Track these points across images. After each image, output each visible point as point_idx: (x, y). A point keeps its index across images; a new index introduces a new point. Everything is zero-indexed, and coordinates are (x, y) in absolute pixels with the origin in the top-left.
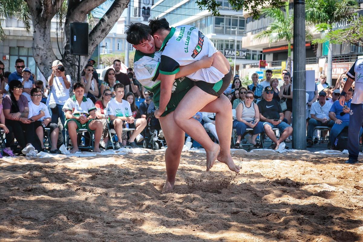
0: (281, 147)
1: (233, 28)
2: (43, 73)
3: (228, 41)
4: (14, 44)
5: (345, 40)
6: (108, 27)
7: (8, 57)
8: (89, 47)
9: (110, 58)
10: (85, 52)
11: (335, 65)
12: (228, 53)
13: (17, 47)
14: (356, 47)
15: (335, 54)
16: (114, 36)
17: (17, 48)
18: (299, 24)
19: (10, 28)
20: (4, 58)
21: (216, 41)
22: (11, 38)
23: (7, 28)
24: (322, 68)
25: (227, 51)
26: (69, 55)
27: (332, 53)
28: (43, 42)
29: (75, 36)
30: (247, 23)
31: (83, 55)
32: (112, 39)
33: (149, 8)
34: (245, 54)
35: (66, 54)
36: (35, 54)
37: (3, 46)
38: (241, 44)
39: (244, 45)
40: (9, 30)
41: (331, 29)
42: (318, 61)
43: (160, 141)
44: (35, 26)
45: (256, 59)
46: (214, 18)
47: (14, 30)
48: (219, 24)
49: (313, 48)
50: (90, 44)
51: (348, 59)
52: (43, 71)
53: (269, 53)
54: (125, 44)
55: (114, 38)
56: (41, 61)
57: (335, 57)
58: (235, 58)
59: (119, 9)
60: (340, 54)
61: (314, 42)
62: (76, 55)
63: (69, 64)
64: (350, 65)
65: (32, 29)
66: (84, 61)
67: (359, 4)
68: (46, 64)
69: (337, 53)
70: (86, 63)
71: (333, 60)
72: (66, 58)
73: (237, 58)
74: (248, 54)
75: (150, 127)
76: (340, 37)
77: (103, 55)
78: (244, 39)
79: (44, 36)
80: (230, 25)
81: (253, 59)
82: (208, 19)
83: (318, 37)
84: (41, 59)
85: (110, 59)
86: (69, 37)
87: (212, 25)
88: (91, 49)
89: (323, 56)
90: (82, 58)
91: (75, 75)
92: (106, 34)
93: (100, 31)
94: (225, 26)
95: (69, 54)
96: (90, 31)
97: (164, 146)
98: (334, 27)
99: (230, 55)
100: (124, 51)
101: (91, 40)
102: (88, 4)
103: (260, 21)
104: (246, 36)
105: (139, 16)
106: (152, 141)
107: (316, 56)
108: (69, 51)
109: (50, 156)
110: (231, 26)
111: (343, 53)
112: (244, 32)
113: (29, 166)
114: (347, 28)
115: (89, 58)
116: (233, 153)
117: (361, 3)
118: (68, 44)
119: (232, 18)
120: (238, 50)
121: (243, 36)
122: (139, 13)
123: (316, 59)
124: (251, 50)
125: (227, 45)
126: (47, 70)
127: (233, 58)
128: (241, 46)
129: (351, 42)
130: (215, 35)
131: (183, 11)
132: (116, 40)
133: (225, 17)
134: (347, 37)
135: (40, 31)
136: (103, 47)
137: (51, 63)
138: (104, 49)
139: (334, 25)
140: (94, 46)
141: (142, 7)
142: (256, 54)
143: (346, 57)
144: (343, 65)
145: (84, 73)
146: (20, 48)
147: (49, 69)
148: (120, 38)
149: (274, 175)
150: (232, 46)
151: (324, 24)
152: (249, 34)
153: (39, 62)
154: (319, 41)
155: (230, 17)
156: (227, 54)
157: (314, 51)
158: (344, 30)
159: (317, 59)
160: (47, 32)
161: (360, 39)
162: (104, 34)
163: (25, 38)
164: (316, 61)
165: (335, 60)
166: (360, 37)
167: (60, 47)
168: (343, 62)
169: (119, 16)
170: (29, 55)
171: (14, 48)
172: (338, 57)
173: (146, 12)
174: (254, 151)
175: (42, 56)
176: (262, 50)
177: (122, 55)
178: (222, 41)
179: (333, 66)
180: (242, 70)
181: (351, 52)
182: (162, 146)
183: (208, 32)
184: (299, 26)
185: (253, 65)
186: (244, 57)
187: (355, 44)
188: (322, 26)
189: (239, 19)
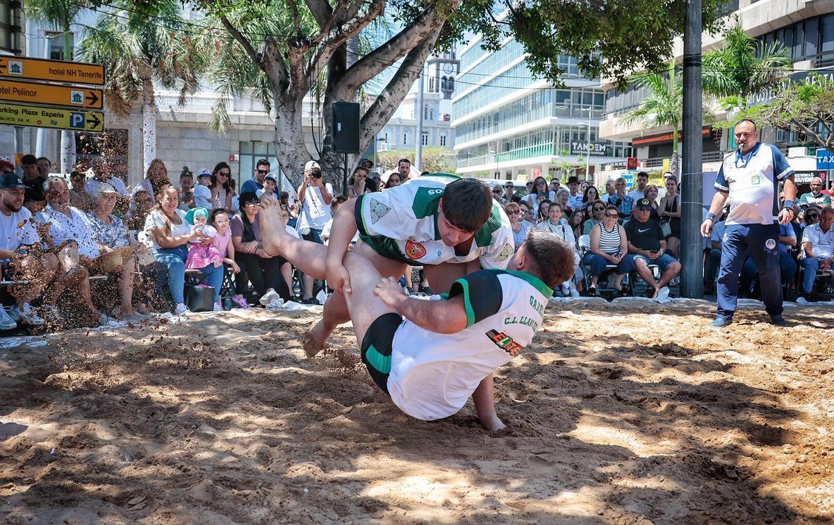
0: (663, 295)
1: (584, 107)
2: (290, 181)
3: (577, 128)
4: (245, 138)
5: (767, 122)
6: (390, 109)
7: (237, 156)
8: (361, 140)
9: (392, 156)
10: (355, 149)
12: (577, 146)
13: (251, 141)
14: (786, 133)
16: (398, 123)
17: (252, 143)
18: (691, 97)
19: (239, 113)
20: (232, 159)
21: (558, 128)
22: (241, 127)
23: (236, 113)
25: (575, 144)
26: (330, 153)
28: (289, 133)
29: (339, 124)
30: (606, 98)
31: (351, 153)
32: (395, 127)
33: (452, 79)
34: (604, 147)
35: (325, 150)
36: (279, 152)
37: (230, 140)
38: (598, 133)
39: (603, 134)
40: (239, 116)
41: (745, 105)
44: (278, 109)
45: (621, 156)
46: (554, 92)
47: (246, 116)
48: (563, 101)
49: (715, 136)
50: (362, 136)
52: (291, 179)
53: (642, 146)
54: (415, 136)
55: (398, 126)
56: (288, 163)
58: (588, 155)
59: (406, 80)
61: (716, 126)
62: (341, 153)
63: (330, 166)
65: (273, 113)
66: (352, 162)
67: (792, 63)
68: (295, 166)
70: (356, 165)
72: (326, 157)
73: (591, 155)
74: (609, 147)
76: (760, 117)
77: (382, 153)
78: (602, 124)
79: (292, 124)
80: (580, 103)
81: (617, 155)
82: (546, 94)
83: (723, 117)
84: (288, 160)
85: (392, 158)
86: (330, 125)
87: (551, 103)
88: (364, 142)
90: (350, 156)
91: (339, 184)
92: (387, 120)
93: (378, 115)
94: (571, 104)
95: (329, 151)
96: (362, 115)
98: (749, 102)
99: (580, 149)
100: (415, 145)
101: (364, 129)
102: (358, 73)
103: (628, 95)
104: (605, 119)
105: (437, 91)
107: (719, 149)
108: (330, 146)
109: (303, 307)
110: (582, 104)
112: (602, 112)
113: (271, 324)
114: (770, 104)
115: (360, 157)
116: (586, 303)
117: (795, 62)
118: (328, 135)
119: (583, 92)
120: (593, 142)
121: (600, 119)
122: (438, 86)
123: (719, 154)
124: (613, 142)
125: (575, 135)
126: (297, 176)
127: (585, 155)
128: (598, 136)
129: (778, 126)
130: (556, 118)
131: (505, 82)
132: (401, 128)
133: (572, 90)
134: (771, 117)
135: (286, 116)
136: (381, 140)
138: (383, 143)
139: (750, 99)
140: (368, 139)
141: (441, 77)
142: (621, 148)
145: (352, 181)
146: (255, 143)
147: (300, 175)
148: (407, 127)
149: (652, 339)
150: (583, 136)
151: (732, 98)
152: (610, 116)
153: (285, 164)
154: (724, 126)
155: (581, 90)
156: (575, 148)
157: (716, 140)
158: (766, 106)
159: (721, 153)
160: (296, 118)
161: (793, 121)
162: (383, 119)
163: (263, 128)
164: (718, 158)
166: (793, 116)
167: (317, 141)
169: (406, 91)
170: (269, 153)
171: (246, 143)
173: (448, 84)
174: (619, 301)
175: (289, 155)
176: (631, 141)
177: (410, 153)
178: (568, 127)
180: (599, 174)
181: (778, 141)
183: (545, 113)
184: (691, 101)
185: (616, 164)
186: (602, 153)
187: (784, 128)
188: (729, 101)
189: (594, 92)
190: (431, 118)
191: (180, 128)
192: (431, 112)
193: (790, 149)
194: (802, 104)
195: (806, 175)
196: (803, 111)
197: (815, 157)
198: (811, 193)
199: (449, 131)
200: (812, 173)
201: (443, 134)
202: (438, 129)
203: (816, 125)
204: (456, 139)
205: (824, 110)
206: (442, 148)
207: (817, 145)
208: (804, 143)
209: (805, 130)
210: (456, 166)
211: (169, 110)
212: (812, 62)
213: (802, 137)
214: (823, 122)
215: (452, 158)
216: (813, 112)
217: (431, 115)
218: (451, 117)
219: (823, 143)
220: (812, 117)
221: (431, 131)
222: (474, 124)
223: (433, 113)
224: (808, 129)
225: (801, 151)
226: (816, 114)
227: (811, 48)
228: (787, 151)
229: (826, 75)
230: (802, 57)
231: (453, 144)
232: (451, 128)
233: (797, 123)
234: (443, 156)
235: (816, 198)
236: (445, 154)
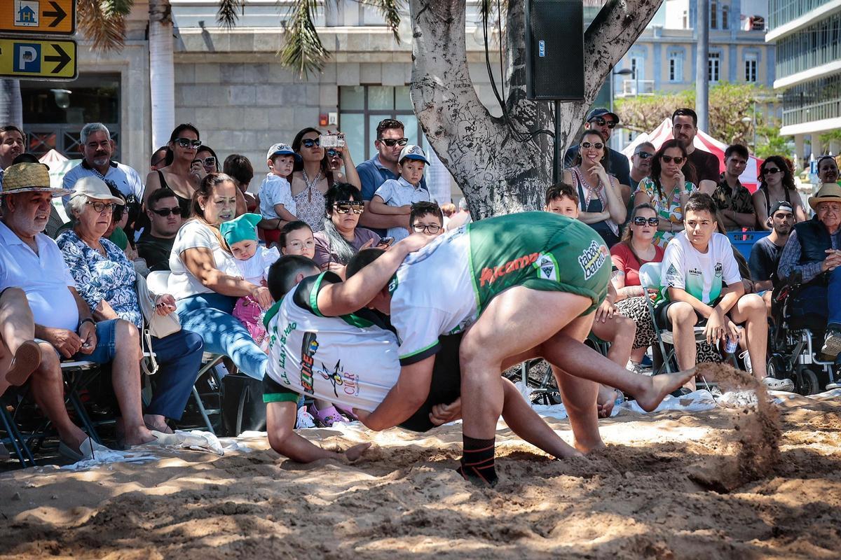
2: (445, 162)
4: (350, 78)
6: (644, 9)
7: (333, 116)
8: (587, 74)
9: (646, 106)
10: (576, 93)
13: (361, 85)
16: (656, 38)
17: (363, 88)
19: (337, 30)
20: (323, 122)
22: (341, 58)
23: (330, 31)
26: (525, 103)
28: (441, 65)
29: (542, 43)
31: (568, 100)
32: (650, 48)
35: (514, 98)
36: (420, 105)
37: (319, 84)
40: (336, 34)
43: (822, 366)
44: (416, 18)
47: (350, 35)
50: (589, 66)
52: (446, 156)
54: (694, 62)
55: (657, 44)
56: (439, 124)
62: (545, 100)
63: (524, 129)
65: (405, 26)
66: (571, 119)
68: (454, 132)
70: (577, 125)
72: (515, 111)
75: (786, 320)
77: (626, 99)
79: (446, 46)
84: (439, 119)
85: (647, 110)
86: (523, 45)
88: (592, 78)
90: (566, 107)
91: (543, 164)
92: (639, 32)
93: (619, 22)
95: (524, 98)
96: (586, 25)
97: (835, 381)
100: (693, 83)
101: (592, 52)
106: (797, 364)
108: (524, 88)
115: (585, 108)
118: (520, 67)
126: (458, 150)
132: (664, 48)
135: (434, 32)
136: (623, 72)
137: (469, 129)
138: (627, 79)
140: (601, 72)
146: (369, 87)
148: (675, 44)
153: (433, 126)
160: (455, 34)
162: (631, 30)
163: (383, 58)
167: (497, 79)
170: (399, 107)
171: (351, 89)
175: (441, 109)
177: (685, 97)
182: (829, 382)
190: (725, 26)
191: (221, 65)
192: (725, 14)
199: (763, 50)
201: (750, 57)
202: (740, 49)
204: (778, 67)
206: (750, 84)
210: (780, 121)
211: (199, 31)
215: (770, 104)
217: (725, 19)
218: (766, 23)
221: (725, 51)
222: (814, 34)
223: (729, 15)
231: (772, 78)
232: (768, 45)
234: (752, 102)
236: (756, 99)
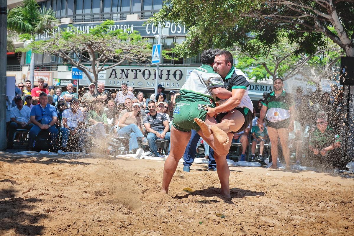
5: (46, 50)
11: (37, 72)
14: (57, 57)
15: (37, 63)
24: (25, 75)
27: (34, 62)
41: (34, 40)
42: (22, 69)
49: (17, 56)
51: (49, 68)
57: (37, 66)
60: (42, 63)
61: (17, 50)
64: (50, 73)
67: (60, 18)
69: (39, 63)
71: (35, 68)
76: (42, 47)
83: (21, 46)
89: (26, 64)
98: (36, 38)
107: (19, 64)
111: (45, 62)
114: (48, 40)
117: (62, 18)
123: (19, 67)
129: (51, 53)
134: (48, 48)
139: (37, 36)
143: (47, 66)
144: (44, 73)
151: (27, 35)
154: (23, 50)
157: (18, 59)
158: (45, 41)
159: (21, 66)
161: (60, 51)
164: (19, 69)
165: (37, 68)
166: (59, 48)
168: (44, 70)
172: (40, 66)
179: (35, 74)
181: (52, 61)
187: (55, 55)
188: (25, 36)
193: (59, 66)
194: (64, 42)
195: (67, 81)
196: (65, 46)
197: (71, 71)
198: (67, 91)
200: (70, 81)
203: (72, 54)
205: (76, 46)
207: (73, 65)
208: (65, 63)
209: (66, 57)
212: (71, 19)
213: (65, 60)
214: (75, 53)
216: (70, 47)
219: (75, 63)
220: (70, 50)
224: (67, 56)
225: (65, 68)
226: (72, 48)
227: (70, 12)
228: (57, 68)
229: (78, 27)
230: (66, 16)
233: (62, 52)
235: (70, 94)
